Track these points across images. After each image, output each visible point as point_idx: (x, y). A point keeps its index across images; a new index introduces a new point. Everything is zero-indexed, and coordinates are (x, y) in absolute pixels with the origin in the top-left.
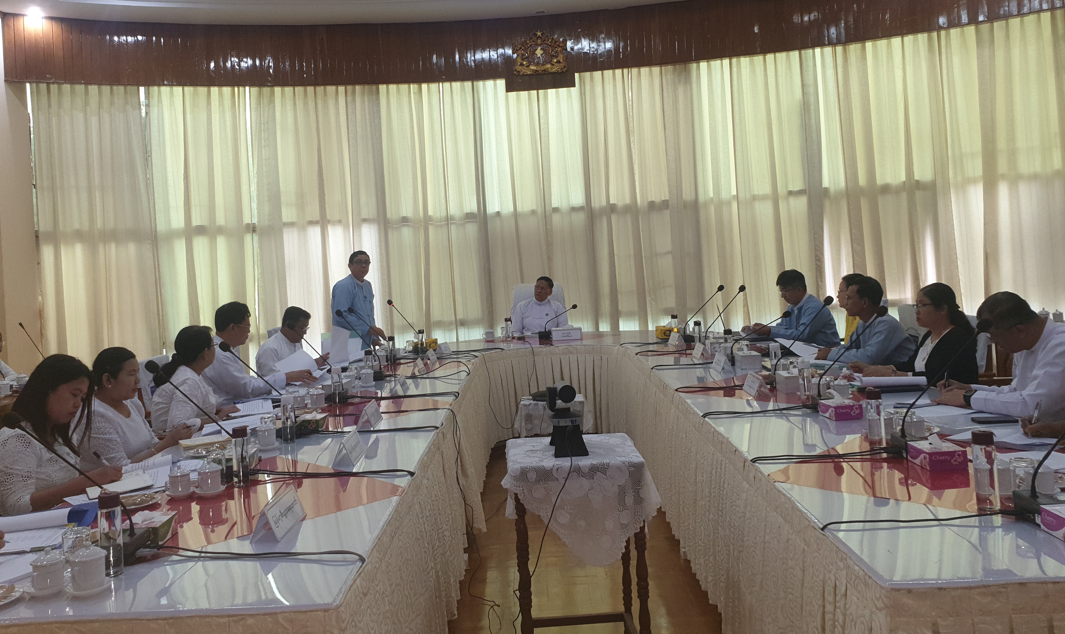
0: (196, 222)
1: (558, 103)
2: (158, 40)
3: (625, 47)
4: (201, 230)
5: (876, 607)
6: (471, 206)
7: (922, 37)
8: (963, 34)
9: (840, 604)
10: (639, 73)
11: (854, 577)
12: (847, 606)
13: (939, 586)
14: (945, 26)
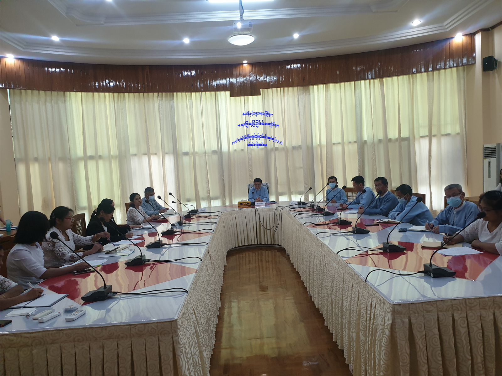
0: (89, 153)
1: (253, 103)
2: (71, 71)
3: (282, 79)
4: (92, 158)
5: (387, 312)
6: (215, 147)
7: (406, 77)
8: (422, 76)
9: (373, 311)
10: (288, 90)
11: (379, 300)
12: (376, 312)
13: (412, 302)
14: (415, 73)
